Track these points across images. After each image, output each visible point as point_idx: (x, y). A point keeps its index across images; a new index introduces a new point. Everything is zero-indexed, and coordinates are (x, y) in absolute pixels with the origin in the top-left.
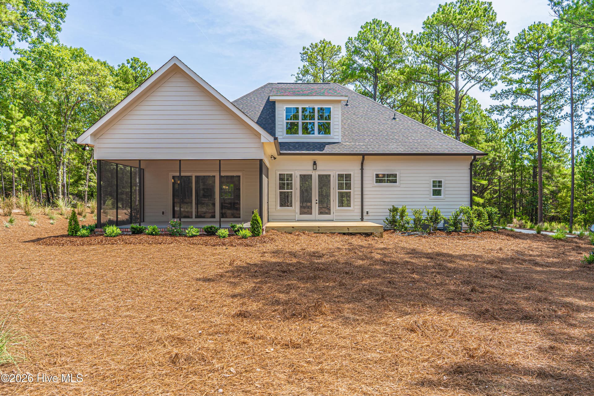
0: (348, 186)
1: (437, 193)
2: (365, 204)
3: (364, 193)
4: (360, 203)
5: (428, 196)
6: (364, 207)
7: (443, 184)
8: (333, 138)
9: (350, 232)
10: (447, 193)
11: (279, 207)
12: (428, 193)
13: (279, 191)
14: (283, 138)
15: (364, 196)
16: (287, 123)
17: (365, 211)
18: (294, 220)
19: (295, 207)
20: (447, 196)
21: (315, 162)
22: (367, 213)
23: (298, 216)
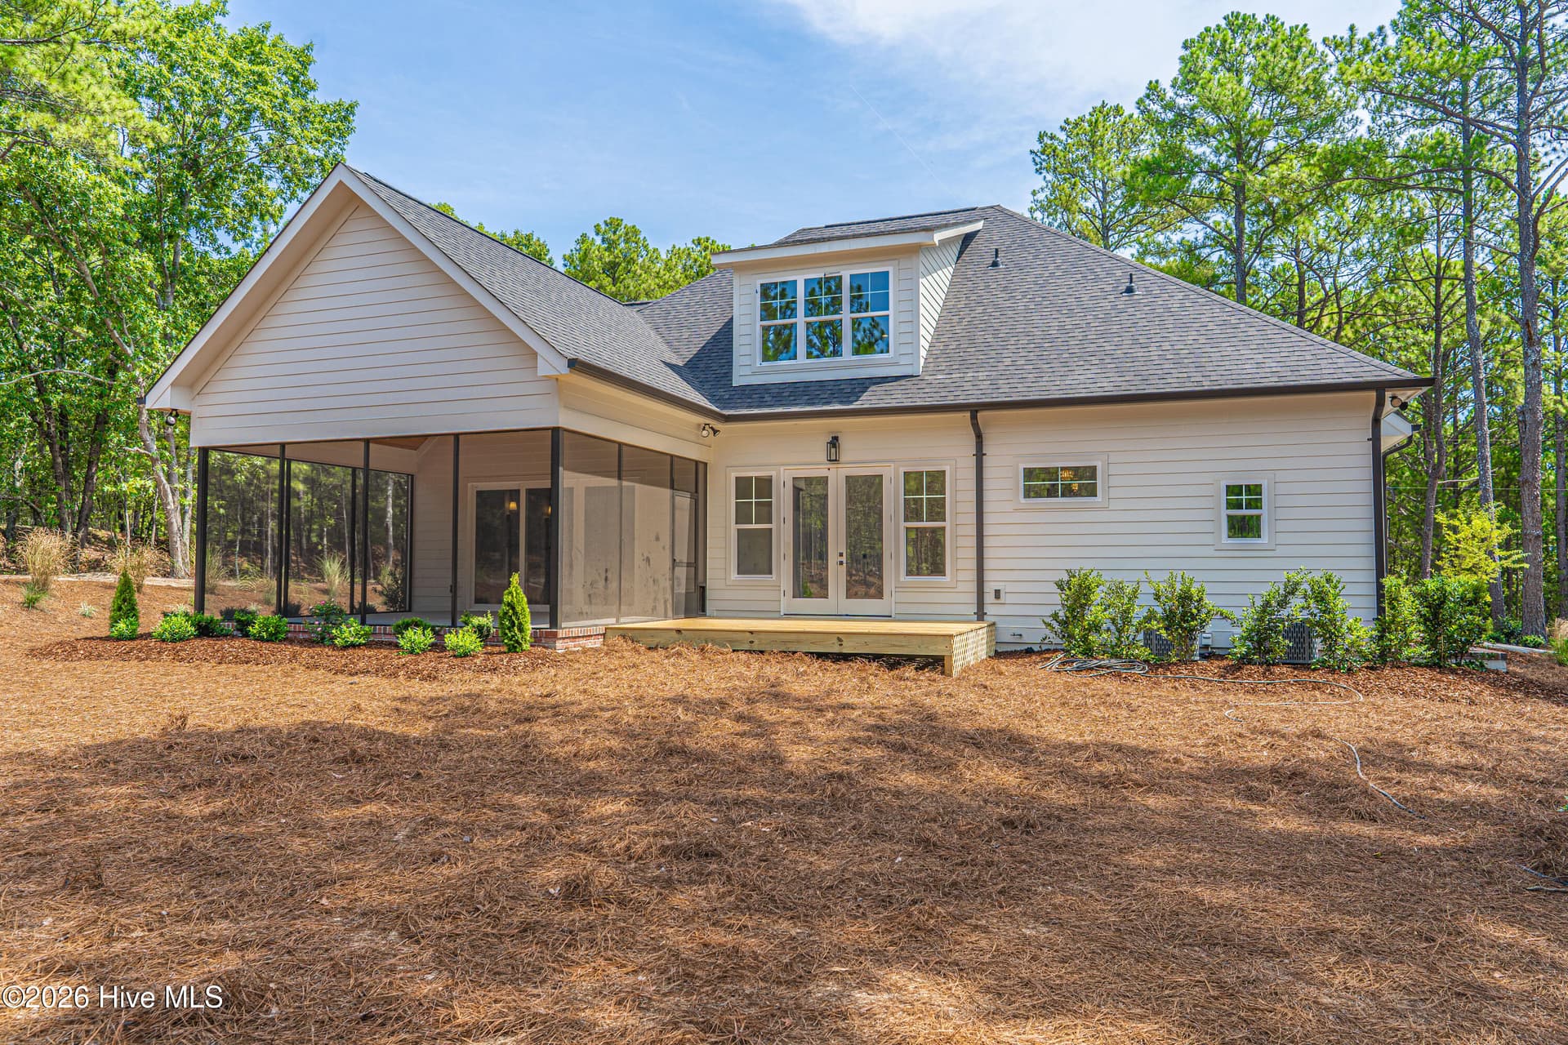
0: (937, 510)
1: (1243, 527)
2: (988, 564)
3: (987, 531)
4: (973, 564)
5: (1208, 539)
6: (988, 576)
7: (1264, 497)
8: (896, 364)
9: (845, 651)
10: (1281, 526)
11: (734, 576)
12: (1208, 527)
13: (734, 528)
14: (754, 374)
15: (987, 542)
16: (766, 329)
17: (989, 588)
18: (777, 615)
19: (779, 575)
20: (1281, 538)
21: (836, 438)
22: (997, 593)
23: (788, 603)
